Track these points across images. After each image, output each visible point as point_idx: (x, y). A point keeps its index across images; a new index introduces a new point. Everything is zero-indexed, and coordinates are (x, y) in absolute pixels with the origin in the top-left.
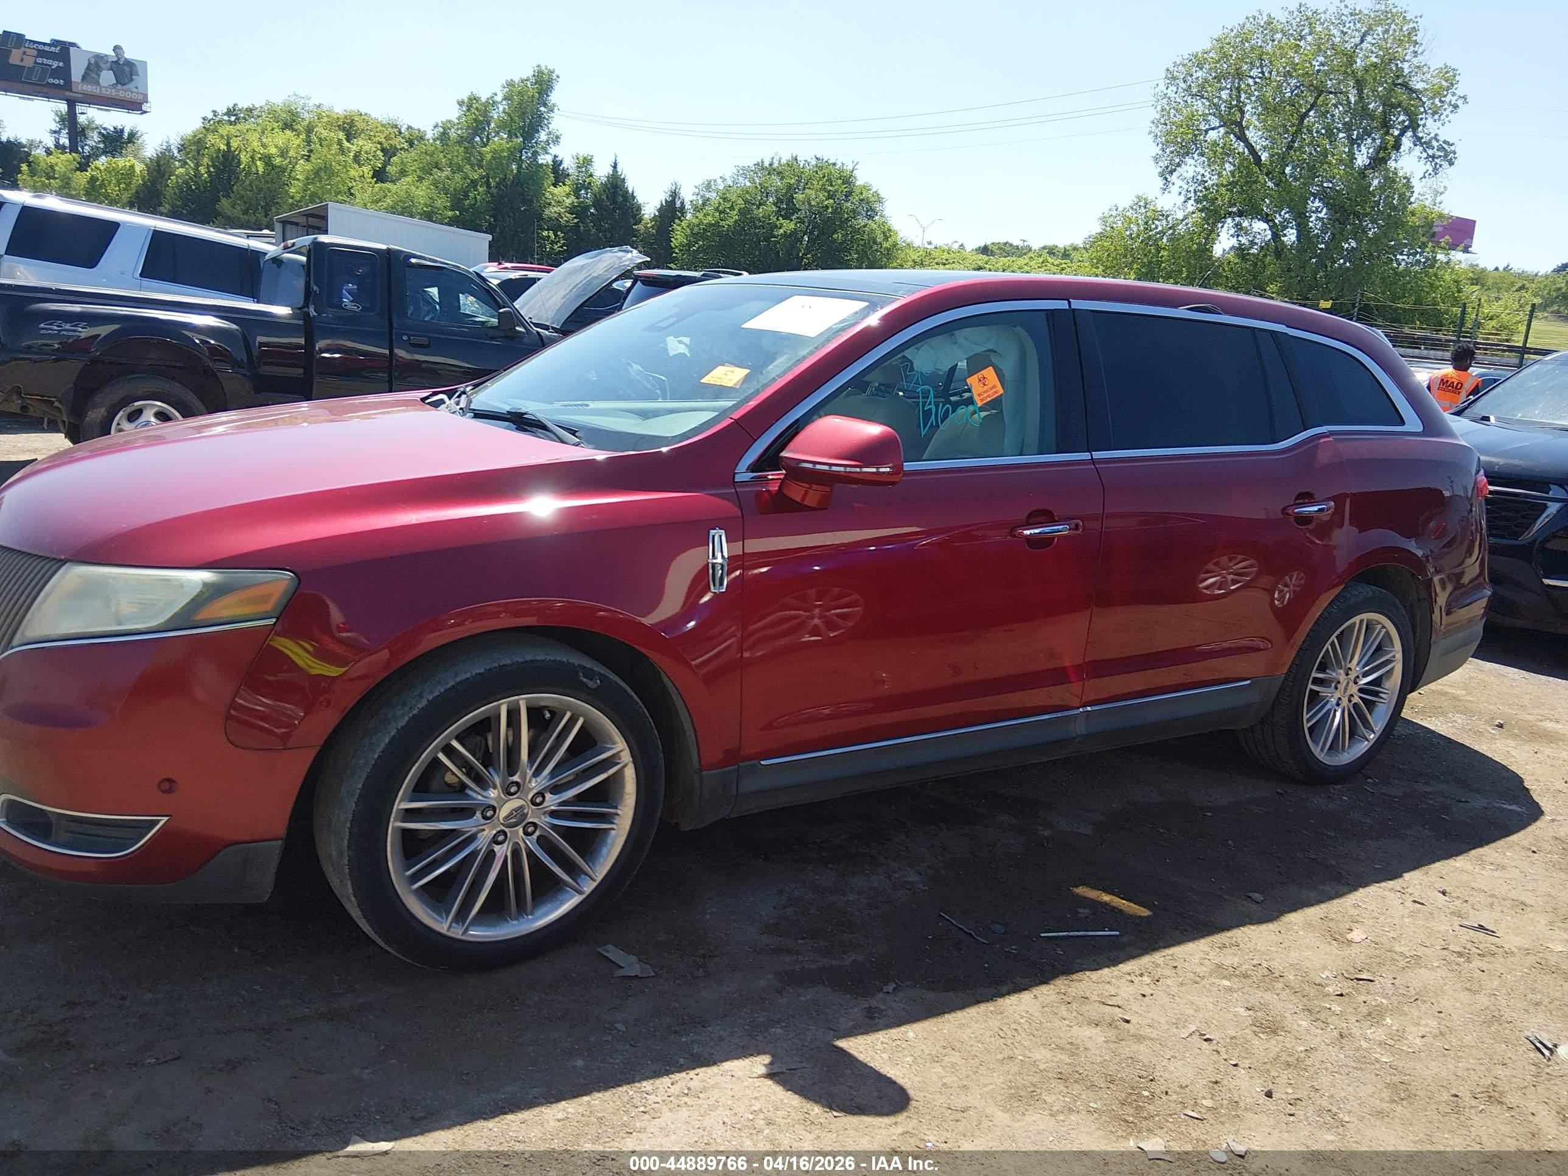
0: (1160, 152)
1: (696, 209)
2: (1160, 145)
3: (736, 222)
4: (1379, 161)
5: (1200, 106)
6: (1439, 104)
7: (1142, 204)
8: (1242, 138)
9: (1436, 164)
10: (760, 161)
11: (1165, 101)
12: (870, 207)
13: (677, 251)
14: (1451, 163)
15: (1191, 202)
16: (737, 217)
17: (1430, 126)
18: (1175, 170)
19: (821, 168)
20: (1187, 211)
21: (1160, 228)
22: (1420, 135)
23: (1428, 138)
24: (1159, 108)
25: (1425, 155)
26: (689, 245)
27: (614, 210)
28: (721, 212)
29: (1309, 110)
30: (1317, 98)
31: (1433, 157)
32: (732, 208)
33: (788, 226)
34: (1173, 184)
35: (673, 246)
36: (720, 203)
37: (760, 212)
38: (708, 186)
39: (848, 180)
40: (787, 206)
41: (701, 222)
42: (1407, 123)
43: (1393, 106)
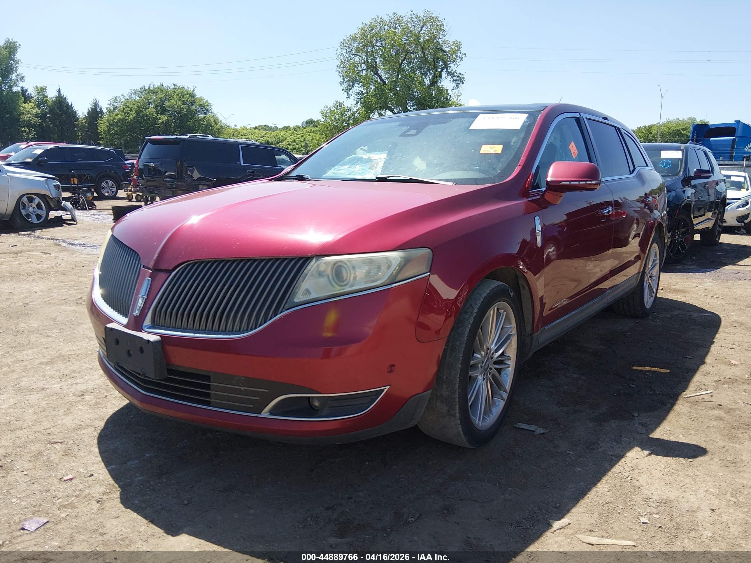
0: (342, 81)
1: (110, 112)
2: (342, 77)
3: (134, 117)
4: (434, 82)
5: (357, 59)
6: (456, 57)
7: (338, 104)
8: (377, 74)
9: (457, 83)
10: (143, 86)
11: (341, 57)
12: (205, 108)
13: (102, 134)
14: (463, 83)
15: (359, 103)
16: (135, 115)
17: (453, 67)
18: (351, 89)
19: (177, 89)
20: (358, 107)
21: (348, 116)
22: (449, 71)
23: (453, 72)
24: (340, 60)
25: (452, 80)
26: (109, 130)
27: (62, 115)
28: (125, 113)
29: (404, 60)
30: (406, 56)
31: (456, 80)
32: (131, 110)
33: (164, 118)
34: (351, 95)
35: (99, 131)
36: (124, 108)
37: (147, 112)
38: (116, 100)
39: (192, 95)
40: (161, 109)
41: (114, 118)
42: (443, 66)
43: (438, 58)
